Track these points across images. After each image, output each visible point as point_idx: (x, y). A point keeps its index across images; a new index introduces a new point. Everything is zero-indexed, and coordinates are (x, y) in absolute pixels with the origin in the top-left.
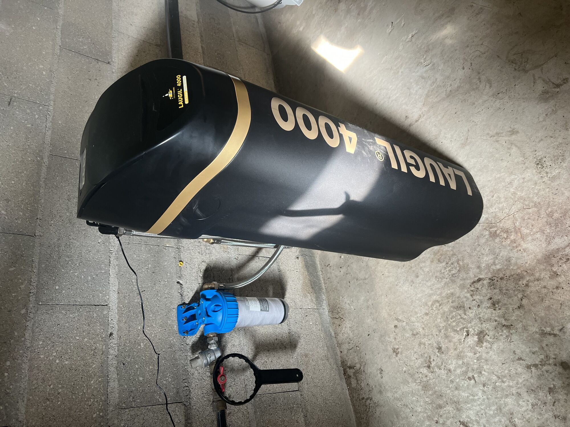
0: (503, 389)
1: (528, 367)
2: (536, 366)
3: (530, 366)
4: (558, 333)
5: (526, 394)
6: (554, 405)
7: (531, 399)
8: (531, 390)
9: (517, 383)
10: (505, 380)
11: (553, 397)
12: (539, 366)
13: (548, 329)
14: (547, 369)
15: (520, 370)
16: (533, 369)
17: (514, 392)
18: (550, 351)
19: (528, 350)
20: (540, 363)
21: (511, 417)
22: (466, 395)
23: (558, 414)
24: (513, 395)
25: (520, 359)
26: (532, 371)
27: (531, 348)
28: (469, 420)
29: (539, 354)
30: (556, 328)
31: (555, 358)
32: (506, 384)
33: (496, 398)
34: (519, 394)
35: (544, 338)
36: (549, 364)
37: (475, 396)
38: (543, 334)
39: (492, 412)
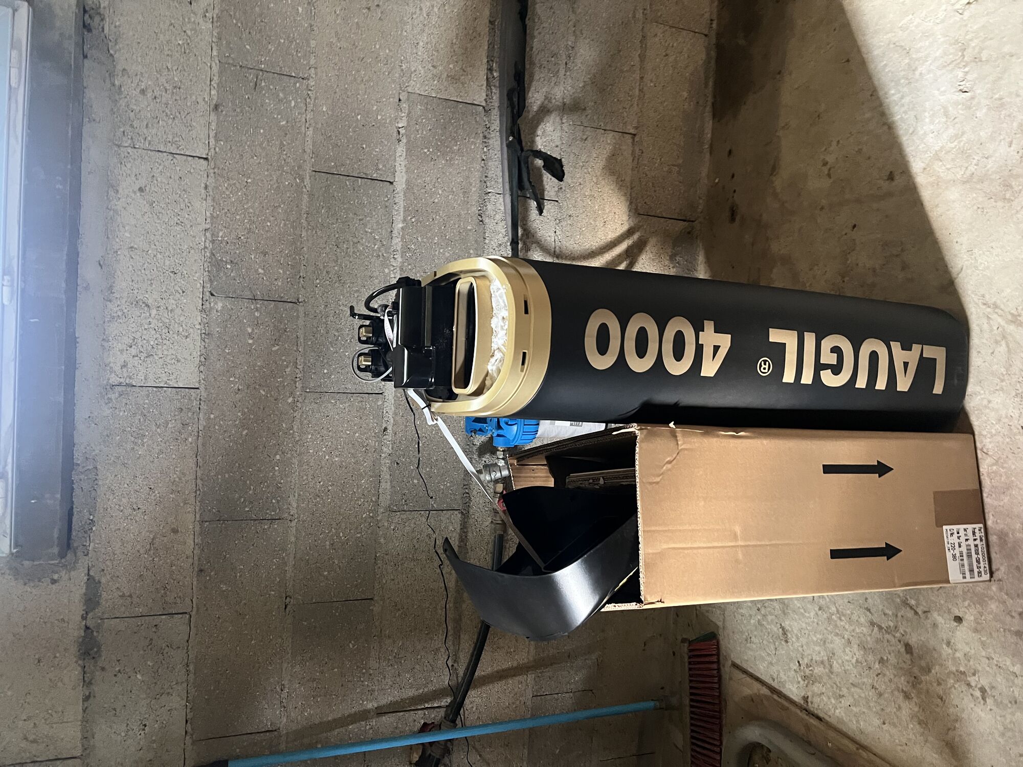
0: (836, 626)
1: (872, 624)
2: (880, 628)
3: (875, 624)
4: (920, 613)
5: (856, 646)
6: (877, 676)
7: (859, 654)
8: (863, 647)
9: (853, 630)
10: (843, 618)
11: (880, 668)
12: (884, 630)
13: (913, 602)
14: (890, 639)
15: (862, 620)
16: (876, 629)
17: (846, 636)
18: (902, 624)
19: (881, 607)
20: (885, 628)
21: (831, 657)
22: (798, 605)
23: (878, 687)
24: (844, 638)
25: (869, 610)
26: (873, 630)
27: (885, 608)
28: (790, 629)
29: (890, 619)
30: (922, 607)
31: (903, 635)
32: (842, 624)
33: (826, 629)
34: (849, 642)
35: (903, 608)
36: (894, 636)
37: (805, 612)
38: (905, 603)
39: (815, 639)
